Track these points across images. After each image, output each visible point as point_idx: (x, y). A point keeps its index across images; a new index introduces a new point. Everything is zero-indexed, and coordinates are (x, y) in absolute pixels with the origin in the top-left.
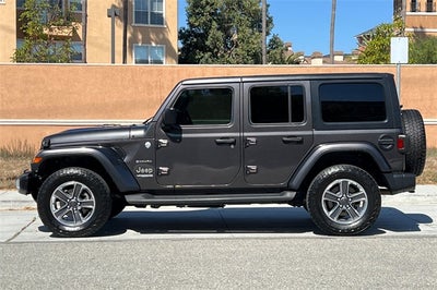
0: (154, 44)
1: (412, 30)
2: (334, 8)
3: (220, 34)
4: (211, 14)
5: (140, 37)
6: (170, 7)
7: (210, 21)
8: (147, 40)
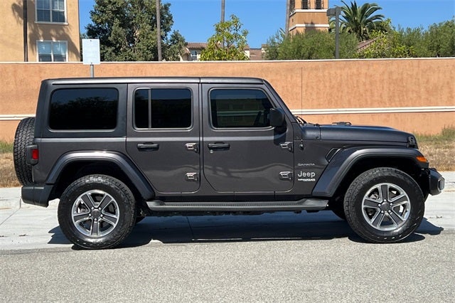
0: (54, 40)
1: (304, 25)
2: (223, 7)
3: (121, 31)
4: (113, 12)
5: (41, 33)
6: (70, 5)
7: (113, 18)
8: (47, 37)
